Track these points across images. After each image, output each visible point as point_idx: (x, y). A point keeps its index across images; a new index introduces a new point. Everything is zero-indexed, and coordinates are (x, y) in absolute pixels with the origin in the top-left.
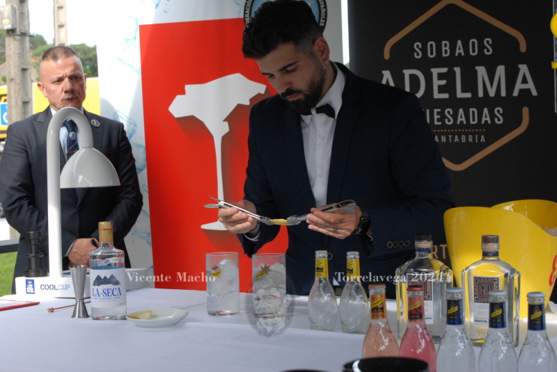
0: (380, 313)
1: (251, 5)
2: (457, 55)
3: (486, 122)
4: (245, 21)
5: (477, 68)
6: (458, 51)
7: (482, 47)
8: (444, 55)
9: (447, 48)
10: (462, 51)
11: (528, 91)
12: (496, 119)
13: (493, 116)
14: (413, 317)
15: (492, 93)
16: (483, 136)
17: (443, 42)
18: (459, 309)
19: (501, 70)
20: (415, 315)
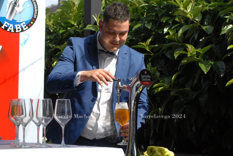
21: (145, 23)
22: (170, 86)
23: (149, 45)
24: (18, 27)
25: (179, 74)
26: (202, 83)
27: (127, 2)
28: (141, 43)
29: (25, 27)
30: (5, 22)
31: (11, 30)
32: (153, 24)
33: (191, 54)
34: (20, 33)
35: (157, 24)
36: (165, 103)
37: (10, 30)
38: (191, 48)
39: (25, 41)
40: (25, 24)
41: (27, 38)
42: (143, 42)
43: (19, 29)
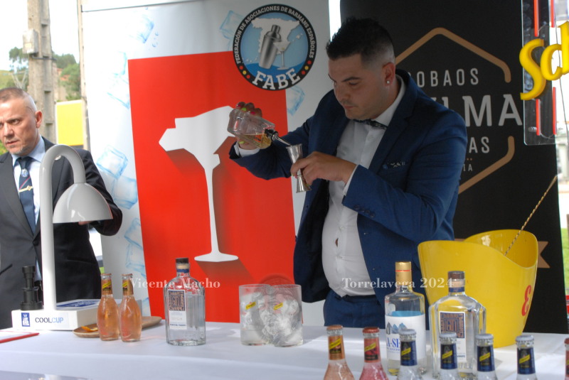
0: (338, 354)
1: (241, 39)
2: (445, 84)
3: (473, 151)
4: (234, 54)
5: (464, 98)
6: (445, 81)
7: (468, 77)
8: (433, 85)
9: (436, 78)
10: (449, 81)
11: (513, 120)
12: (483, 149)
13: (479, 145)
14: (369, 358)
15: (478, 123)
16: (470, 165)
17: (432, 73)
18: (412, 350)
19: (487, 100)
20: (371, 356)
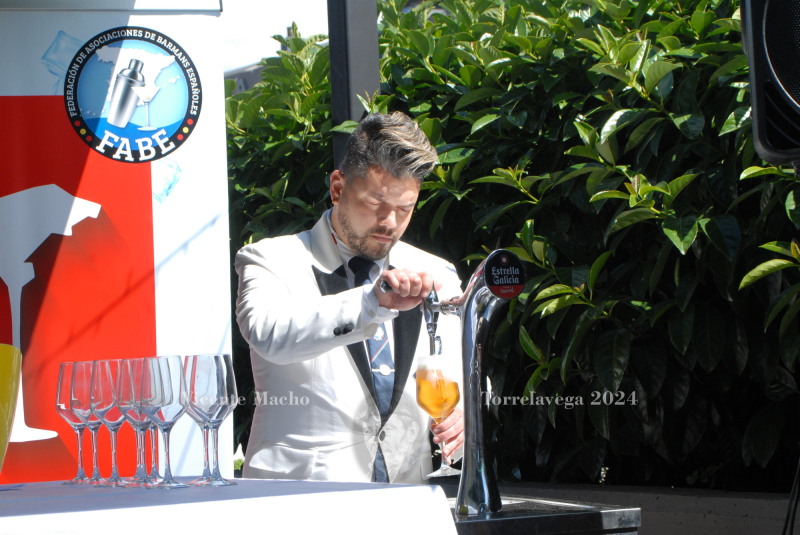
21: (506, 114)
22: (587, 293)
23: (524, 176)
24: (145, 144)
25: (611, 255)
26: (676, 278)
27: (452, 54)
28: (501, 170)
29: (167, 145)
30: (106, 132)
31: (126, 156)
32: (529, 115)
33: (639, 199)
34: (153, 163)
35: (543, 115)
36: (572, 343)
37: (121, 155)
38: (639, 183)
39: (167, 187)
40: (166, 136)
41: (175, 177)
42: (506, 168)
43: (147, 152)
